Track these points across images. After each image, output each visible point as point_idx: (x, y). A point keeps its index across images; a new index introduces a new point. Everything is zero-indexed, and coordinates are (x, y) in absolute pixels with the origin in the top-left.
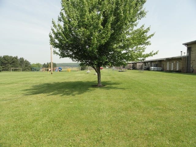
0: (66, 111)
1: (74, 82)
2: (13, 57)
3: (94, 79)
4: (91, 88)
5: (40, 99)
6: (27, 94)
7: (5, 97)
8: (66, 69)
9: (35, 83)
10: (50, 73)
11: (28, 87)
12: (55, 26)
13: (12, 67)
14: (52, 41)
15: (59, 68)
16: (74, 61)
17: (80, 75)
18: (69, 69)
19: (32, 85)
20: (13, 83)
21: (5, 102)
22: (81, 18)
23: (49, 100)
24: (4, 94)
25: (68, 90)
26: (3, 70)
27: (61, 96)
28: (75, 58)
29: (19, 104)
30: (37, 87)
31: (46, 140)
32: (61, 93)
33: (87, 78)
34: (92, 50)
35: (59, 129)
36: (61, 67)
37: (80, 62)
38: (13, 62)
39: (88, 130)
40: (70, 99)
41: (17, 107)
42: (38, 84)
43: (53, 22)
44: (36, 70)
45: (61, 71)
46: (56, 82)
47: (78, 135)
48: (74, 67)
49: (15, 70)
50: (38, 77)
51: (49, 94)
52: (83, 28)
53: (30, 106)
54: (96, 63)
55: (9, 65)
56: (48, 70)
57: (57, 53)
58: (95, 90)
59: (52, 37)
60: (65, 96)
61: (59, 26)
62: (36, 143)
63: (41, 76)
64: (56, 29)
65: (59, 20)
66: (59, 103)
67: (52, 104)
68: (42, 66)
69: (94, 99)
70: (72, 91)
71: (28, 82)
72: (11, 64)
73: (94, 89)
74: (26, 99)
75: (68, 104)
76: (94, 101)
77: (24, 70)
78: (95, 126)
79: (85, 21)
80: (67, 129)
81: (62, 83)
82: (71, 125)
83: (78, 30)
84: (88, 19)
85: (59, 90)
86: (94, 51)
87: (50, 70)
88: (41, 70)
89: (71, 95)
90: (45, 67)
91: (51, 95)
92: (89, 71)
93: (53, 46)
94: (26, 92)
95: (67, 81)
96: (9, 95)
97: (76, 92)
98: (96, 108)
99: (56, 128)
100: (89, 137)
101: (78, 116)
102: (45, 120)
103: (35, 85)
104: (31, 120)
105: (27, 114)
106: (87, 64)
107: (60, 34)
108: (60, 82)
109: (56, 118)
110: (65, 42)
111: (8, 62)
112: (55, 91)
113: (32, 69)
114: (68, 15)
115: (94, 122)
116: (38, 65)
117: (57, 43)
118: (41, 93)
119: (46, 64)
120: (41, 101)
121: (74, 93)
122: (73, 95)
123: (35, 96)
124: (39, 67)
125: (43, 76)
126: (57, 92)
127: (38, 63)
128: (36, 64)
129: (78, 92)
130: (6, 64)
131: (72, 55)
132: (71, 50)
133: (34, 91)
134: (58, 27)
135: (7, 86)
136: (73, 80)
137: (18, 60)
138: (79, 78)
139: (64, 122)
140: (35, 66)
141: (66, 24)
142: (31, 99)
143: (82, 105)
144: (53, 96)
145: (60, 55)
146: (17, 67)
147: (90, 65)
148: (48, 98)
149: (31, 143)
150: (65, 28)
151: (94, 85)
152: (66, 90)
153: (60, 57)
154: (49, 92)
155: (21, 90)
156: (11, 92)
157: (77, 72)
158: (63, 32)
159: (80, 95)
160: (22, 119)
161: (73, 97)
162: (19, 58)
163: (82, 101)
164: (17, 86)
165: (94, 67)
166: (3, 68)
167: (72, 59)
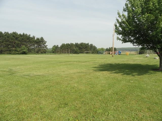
0: (127, 88)
1: (133, 64)
2: (86, 43)
3: (154, 63)
4: (152, 72)
5: (105, 75)
6: (96, 70)
7: (82, 71)
8: (125, 53)
9: (101, 63)
10: (112, 55)
11: (96, 65)
12: (120, 16)
13: (85, 51)
14: (117, 29)
15: (119, 52)
16: (135, 45)
17: (138, 58)
18: (127, 53)
19: (98, 64)
20: (86, 62)
21: (83, 74)
22: (145, 5)
23: (112, 77)
24: (82, 69)
25: (128, 71)
26: (80, 53)
27: (122, 75)
28: (136, 42)
29: (92, 77)
30: (103, 66)
31: (112, 107)
32: (122, 73)
33: (146, 61)
34: (156, 34)
35: (122, 101)
36: (120, 51)
37: (140, 47)
38: (86, 47)
39: (151, 109)
40: (130, 78)
41: (90, 79)
42: (103, 64)
43: (118, 13)
44: (100, 53)
45: (120, 55)
46: (117, 63)
47: (140, 111)
48: (132, 51)
49: (87, 53)
50: (102, 58)
51: (112, 72)
52: (148, 14)
53: (99, 79)
54: (159, 47)
55: (84, 49)
56: (109, 53)
57: (120, 39)
58: (156, 73)
59: (117, 26)
60: (125, 75)
61: (123, 15)
62: (105, 107)
63: (105, 58)
64: (120, 18)
65: (124, 11)
66: (121, 81)
67: (115, 80)
68: (105, 50)
69: (156, 82)
70: (132, 72)
71: (96, 62)
72: (84, 48)
73: (154, 72)
74: (96, 74)
75: (129, 82)
76: (155, 84)
77: (93, 53)
78: (158, 107)
79: (149, 7)
80: (129, 103)
81: (122, 64)
82: (132, 100)
83: (141, 16)
84: (154, 4)
85: (120, 69)
86: (159, 35)
87: (111, 53)
88: (104, 53)
89: (130, 76)
90: (107, 51)
91: (114, 73)
92: (148, 55)
93: (116, 33)
94: (95, 69)
95: (126, 63)
96: (85, 70)
97: (136, 73)
98: (158, 90)
99: (119, 100)
100: (151, 116)
101: (139, 94)
102: (110, 92)
103: (100, 64)
104: (100, 90)
105: (97, 85)
106: (149, 48)
107: (123, 22)
108: (120, 63)
109: (119, 92)
110: (128, 29)
111: (83, 47)
112: (117, 70)
113: (98, 52)
114: (133, 4)
115: (156, 103)
116: (102, 49)
117: (121, 31)
118: (105, 71)
119: (108, 48)
120: (106, 76)
121: (134, 74)
122: (133, 76)
123: (101, 72)
124: (103, 51)
125: (106, 58)
126: (118, 72)
127: (102, 48)
128: (100, 48)
129: (137, 74)
130: (82, 48)
131: (133, 40)
132: (132, 36)
133: (100, 69)
134: (122, 17)
135: (83, 63)
136: (132, 63)
137: (89, 45)
138: (138, 61)
139: (126, 96)
140: (100, 50)
141: (130, 12)
142: (99, 74)
143: (142, 86)
144: (115, 74)
145: (122, 41)
146: (88, 51)
147: (152, 49)
148: (111, 75)
149: (101, 106)
150: (129, 17)
151: (154, 68)
152: (126, 71)
153: (123, 43)
154: (112, 71)
155: (91, 67)
156: (86, 68)
157: (135, 56)
158: (126, 20)
159: (139, 76)
160: (94, 88)
161: (133, 77)
162: (89, 44)
163: (143, 82)
164: (89, 64)
165: (156, 51)
166: (80, 51)
167: (133, 44)
